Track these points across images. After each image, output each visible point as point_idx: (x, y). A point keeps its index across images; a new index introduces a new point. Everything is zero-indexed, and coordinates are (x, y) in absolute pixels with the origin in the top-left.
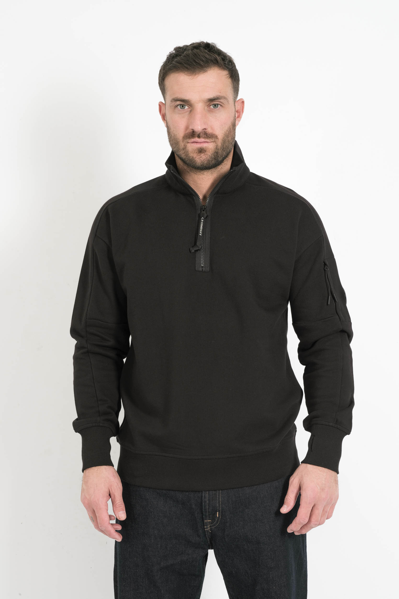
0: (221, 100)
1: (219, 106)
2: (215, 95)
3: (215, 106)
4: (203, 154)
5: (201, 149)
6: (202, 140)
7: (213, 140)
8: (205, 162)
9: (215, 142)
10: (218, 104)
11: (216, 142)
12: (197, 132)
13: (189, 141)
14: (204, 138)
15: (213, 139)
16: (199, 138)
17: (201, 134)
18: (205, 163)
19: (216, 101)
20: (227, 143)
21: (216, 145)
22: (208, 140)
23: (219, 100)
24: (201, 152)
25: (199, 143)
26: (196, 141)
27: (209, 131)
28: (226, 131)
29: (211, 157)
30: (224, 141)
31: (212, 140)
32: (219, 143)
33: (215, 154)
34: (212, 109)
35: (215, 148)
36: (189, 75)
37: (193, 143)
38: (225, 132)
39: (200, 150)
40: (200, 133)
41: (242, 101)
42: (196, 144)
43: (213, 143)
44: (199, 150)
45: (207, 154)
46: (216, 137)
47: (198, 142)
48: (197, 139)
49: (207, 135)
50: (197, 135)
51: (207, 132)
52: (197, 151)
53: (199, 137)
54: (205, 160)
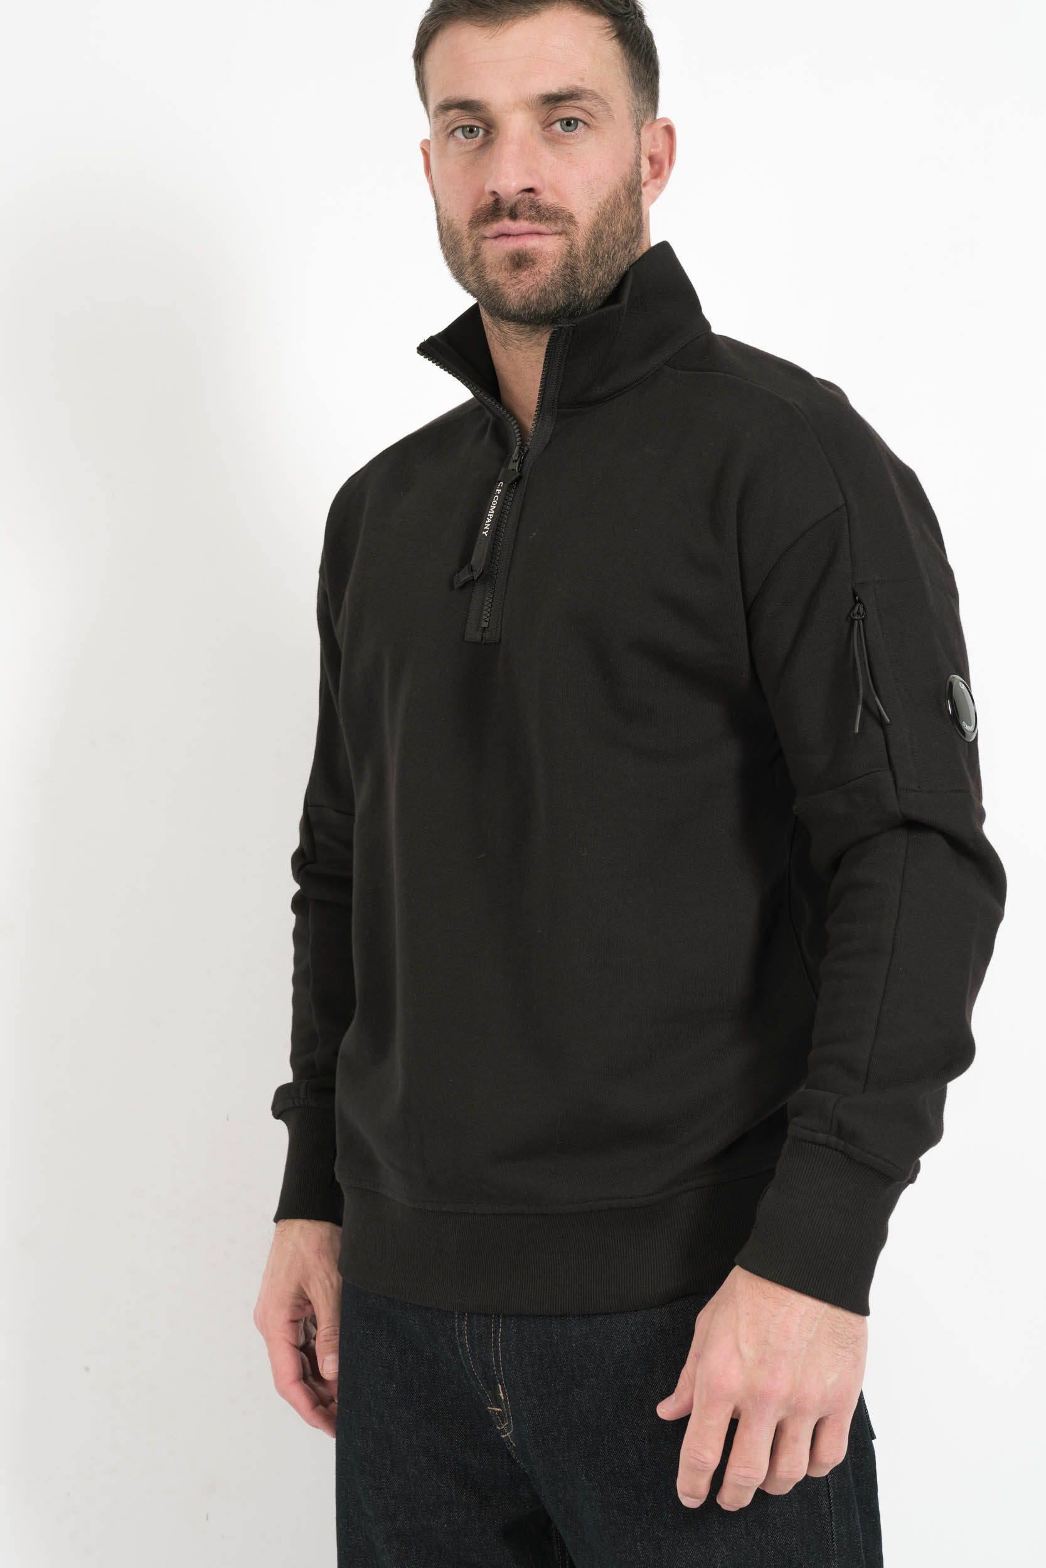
0: (584, 103)
1: (580, 124)
2: (563, 86)
3: (569, 124)
4: (525, 273)
5: (518, 255)
6: (522, 225)
7: (559, 228)
8: (534, 297)
9: (564, 235)
10: (576, 120)
11: (567, 234)
12: (507, 202)
13: (487, 234)
14: (530, 218)
15: (560, 225)
16: (514, 221)
17: (521, 208)
18: (531, 299)
19: (567, 104)
20: (608, 242)
21: (569, 243)
22: (542, 227)
23: (579, 103)
24: (518, 267)
25: (514, 235)
26: (506, 231)
27: (547, 198)
28: (602, 203)
29: (552, 280)
30: (597, 236)
31: (555, 229)
32: (581, 239)
33: (568, 271)
34: (559, 135)
35: (565, 251)
36: (484, 23)
37: (499, 239)
38: (600, 204)
39: (517, 258)
40: (516, 204)
41: (665, 125)
42: (504, 240)
43: (557, 237)
44: (512, 259)
45: (540, 273)
46: (570, 219)
47: (511, 232)
48: (507, 224)
49: (538, 212)
50: (507, 212)
51: (541, 202)
52: (507, 263)
53: (513, 215)
54: (531, 290)
